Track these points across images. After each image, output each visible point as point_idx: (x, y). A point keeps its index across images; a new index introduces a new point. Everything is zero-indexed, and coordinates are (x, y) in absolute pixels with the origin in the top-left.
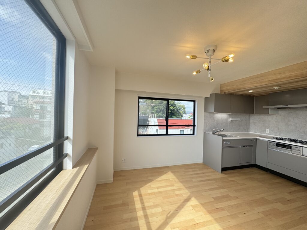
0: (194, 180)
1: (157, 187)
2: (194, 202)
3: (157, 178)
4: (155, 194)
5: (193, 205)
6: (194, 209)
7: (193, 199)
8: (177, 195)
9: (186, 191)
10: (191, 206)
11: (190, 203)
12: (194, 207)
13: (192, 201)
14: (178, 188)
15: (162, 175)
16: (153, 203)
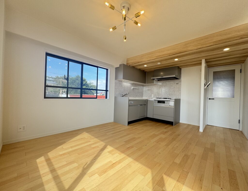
0: (108, 134)
1: (71, 147)
2: (109, 148)
3: (71, 140)
4: (69, 153)
5: (109, 151)
6: (111, 154)
7: (108, 147)
8: (94, 148)
9: (102, 143)
10: (108, 152)
11: (106, 150)
12: (109, 152)
13: (108, 148)
14: (94, 142)
15: (76, 136)
16: (66, 162)
